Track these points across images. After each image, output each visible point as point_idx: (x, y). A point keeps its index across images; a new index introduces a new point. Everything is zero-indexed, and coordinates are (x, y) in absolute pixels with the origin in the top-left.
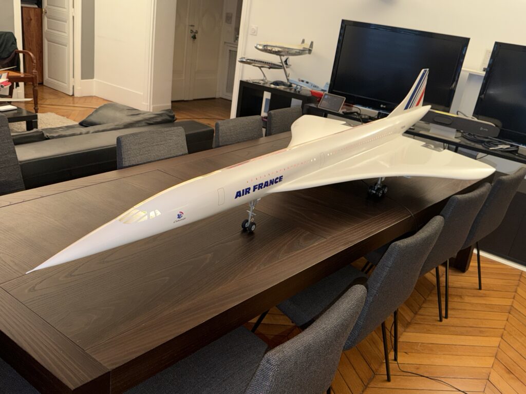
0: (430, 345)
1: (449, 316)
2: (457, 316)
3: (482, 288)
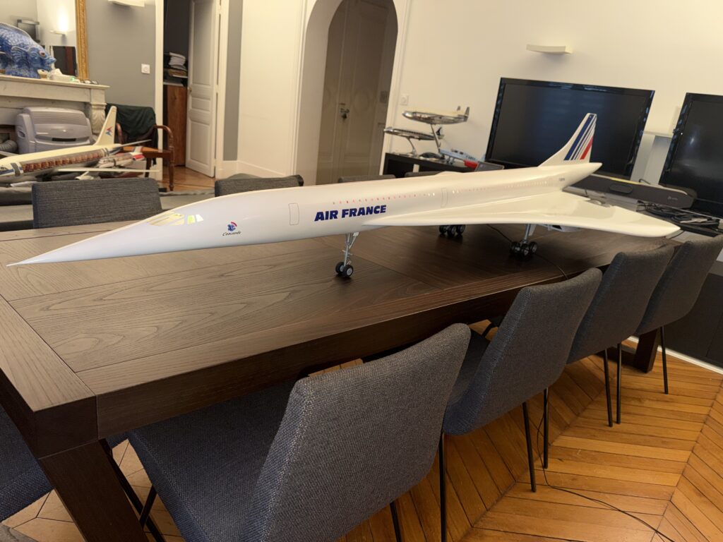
0: (594, 454)
1: (621, 421)
2: (632, 422)
3: (669, 392)
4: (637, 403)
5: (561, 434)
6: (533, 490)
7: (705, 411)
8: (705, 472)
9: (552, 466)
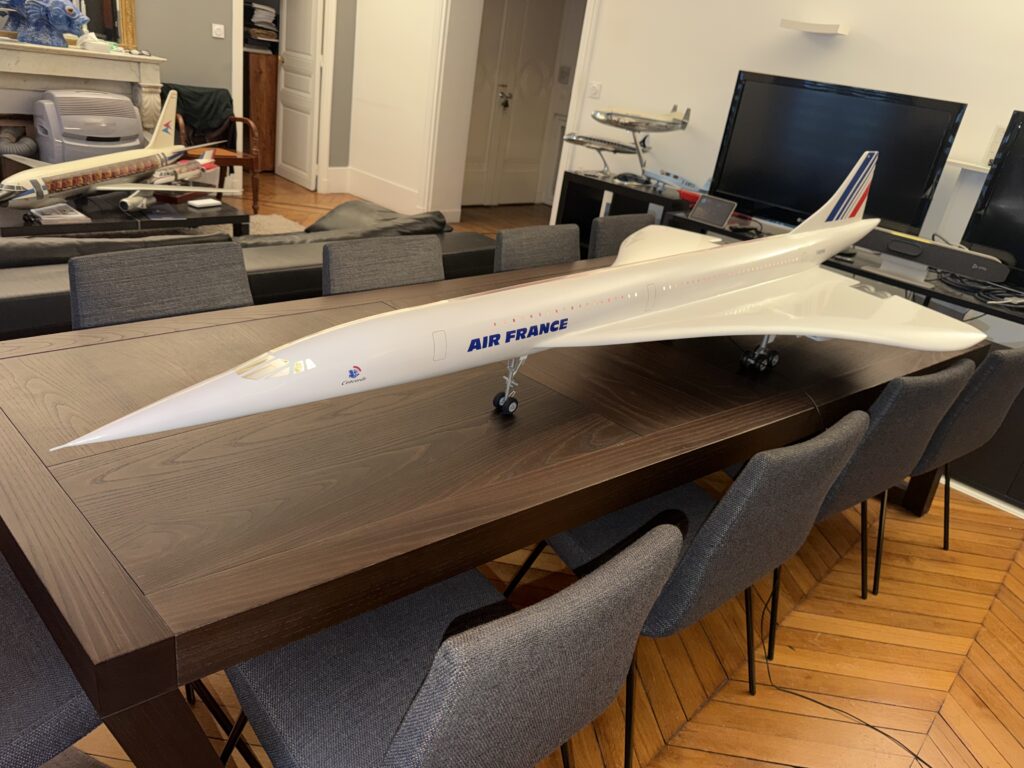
0: (837, 639)
1: (880, 590)
2: (895, 592)
3: (950, 548)
4: (904, 564)
5: (794, 609)
6: (752, 692)
7: (997, 577)
8: (991, 671)
9: (779, 656)
